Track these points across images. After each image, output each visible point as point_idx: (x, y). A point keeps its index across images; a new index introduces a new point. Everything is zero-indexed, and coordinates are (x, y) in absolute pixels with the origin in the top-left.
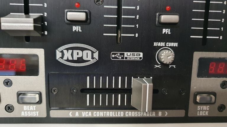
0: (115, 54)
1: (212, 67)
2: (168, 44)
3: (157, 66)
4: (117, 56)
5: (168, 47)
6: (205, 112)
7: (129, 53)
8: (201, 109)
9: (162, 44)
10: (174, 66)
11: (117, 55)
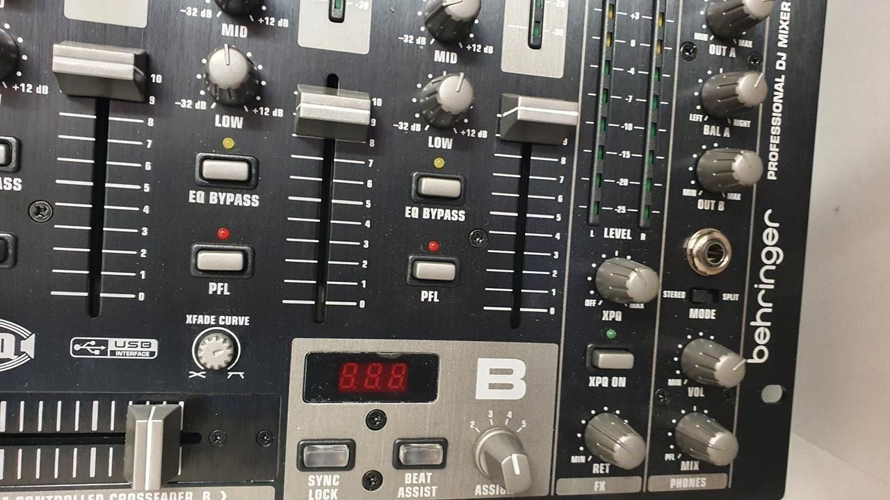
0: (82, 343)
1: (348, 376)
2: (224, 320)
3: (196, 374)
4: (88, 348)
5: (224, 326)
6: (328, 491)
7: (120, 341)
8: (319, 484)
9: (208, 319)
10: (241, 374)
11: (89, 345)
